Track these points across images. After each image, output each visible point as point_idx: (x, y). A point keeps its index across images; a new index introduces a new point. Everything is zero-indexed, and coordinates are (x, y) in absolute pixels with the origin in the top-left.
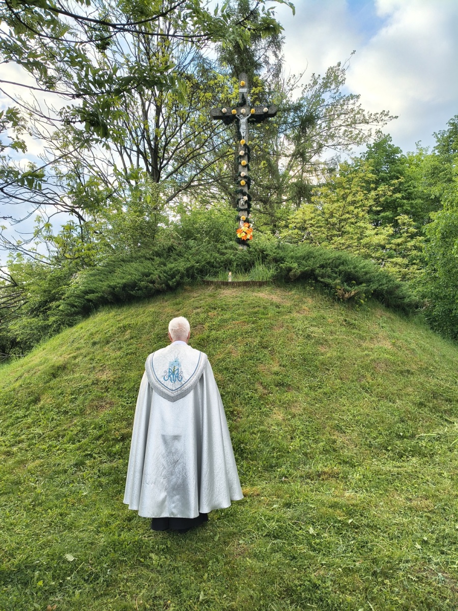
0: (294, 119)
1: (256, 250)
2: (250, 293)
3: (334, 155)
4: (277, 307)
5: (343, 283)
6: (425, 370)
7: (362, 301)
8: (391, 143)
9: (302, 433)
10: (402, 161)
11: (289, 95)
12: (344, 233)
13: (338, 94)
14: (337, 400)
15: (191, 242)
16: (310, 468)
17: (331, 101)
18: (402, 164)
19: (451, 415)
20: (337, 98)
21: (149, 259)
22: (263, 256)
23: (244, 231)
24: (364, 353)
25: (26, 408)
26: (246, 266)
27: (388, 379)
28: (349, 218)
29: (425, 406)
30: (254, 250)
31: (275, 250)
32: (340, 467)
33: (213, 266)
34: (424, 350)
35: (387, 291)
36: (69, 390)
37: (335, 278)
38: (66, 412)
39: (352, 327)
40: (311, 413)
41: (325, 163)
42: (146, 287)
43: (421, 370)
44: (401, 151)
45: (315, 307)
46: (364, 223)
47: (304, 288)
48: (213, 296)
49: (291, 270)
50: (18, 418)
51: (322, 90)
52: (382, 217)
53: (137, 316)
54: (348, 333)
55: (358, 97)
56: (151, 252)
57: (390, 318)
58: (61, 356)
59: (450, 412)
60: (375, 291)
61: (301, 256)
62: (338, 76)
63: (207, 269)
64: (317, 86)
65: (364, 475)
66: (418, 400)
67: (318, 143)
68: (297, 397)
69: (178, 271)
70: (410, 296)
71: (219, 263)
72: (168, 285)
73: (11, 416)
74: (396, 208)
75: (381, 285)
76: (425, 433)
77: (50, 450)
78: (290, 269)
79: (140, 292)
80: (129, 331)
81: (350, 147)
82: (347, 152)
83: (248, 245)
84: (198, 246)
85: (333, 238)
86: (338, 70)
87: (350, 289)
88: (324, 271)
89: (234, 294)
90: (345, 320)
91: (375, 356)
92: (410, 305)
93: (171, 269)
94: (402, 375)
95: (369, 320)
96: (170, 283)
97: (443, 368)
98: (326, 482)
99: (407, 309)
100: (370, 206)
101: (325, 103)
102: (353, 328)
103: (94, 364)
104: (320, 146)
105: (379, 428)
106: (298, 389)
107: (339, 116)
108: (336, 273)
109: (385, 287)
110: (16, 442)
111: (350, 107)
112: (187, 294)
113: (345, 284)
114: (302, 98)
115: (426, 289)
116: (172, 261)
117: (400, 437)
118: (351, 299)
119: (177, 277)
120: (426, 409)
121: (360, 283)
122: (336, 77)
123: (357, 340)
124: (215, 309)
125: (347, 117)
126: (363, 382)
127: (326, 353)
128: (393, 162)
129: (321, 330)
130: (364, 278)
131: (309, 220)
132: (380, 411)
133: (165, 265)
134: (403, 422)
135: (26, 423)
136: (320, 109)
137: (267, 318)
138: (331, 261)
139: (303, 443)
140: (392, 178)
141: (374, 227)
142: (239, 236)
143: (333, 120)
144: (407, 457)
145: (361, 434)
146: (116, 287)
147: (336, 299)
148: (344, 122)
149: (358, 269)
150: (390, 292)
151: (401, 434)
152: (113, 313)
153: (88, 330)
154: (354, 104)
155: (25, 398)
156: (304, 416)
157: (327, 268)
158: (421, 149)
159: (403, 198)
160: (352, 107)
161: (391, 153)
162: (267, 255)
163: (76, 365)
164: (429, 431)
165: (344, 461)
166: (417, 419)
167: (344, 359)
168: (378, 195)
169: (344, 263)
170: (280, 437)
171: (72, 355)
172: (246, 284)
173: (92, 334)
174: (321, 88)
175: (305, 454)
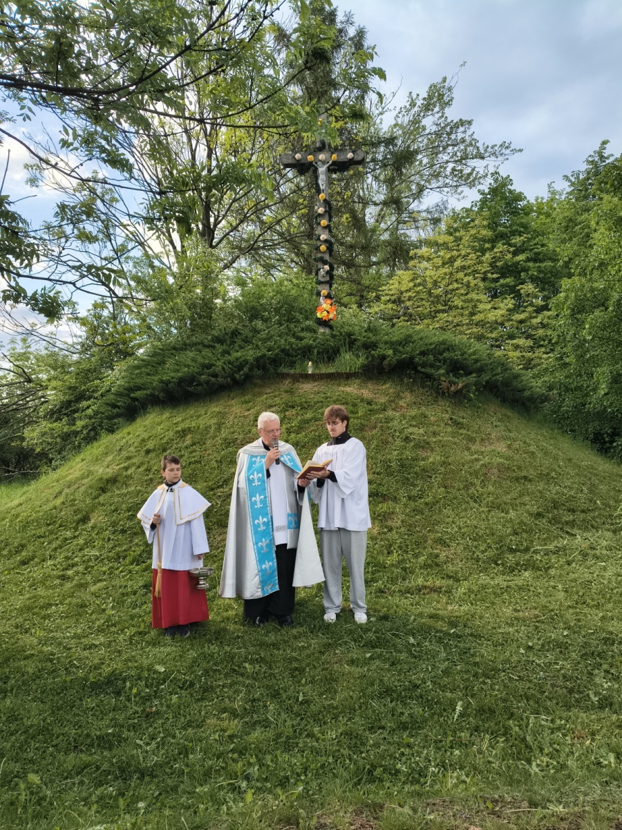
0: (386, 155)
1: (341, 334)
2: (335, 388)
3: (440, 200)
4: (369, 403)
5: (448, 374)
6: (545, 477)
7: (472, 395)
8: (512, 188)
9: (400, 548)
10: (527, 210)
11: (378, 121)
12: (451, 308)
13: (443, 119)
14: (440, 511)
15: (259, 324)
16: (410, 582)
17: (434, 128)
18: (527, 214)
19: (573, 527)
20: (442, 125)
21: (208, 347)
22: (350, 341)
23: (325, 309)
24: (473, 457)
25: (74, 528)
26: (330, 354)
27: (501, 487)
28: (457, 289)
29: (543, 517)
30: (338, 333)
31: (365, 334)
32: (444, 581)
33: (289, 355)
34: (546, 453)
35: (502, 382)
36: (124, 506)
37: (439, 368)
38: (123, 532)
39: (459, 426)
40: (410, 525)
41: (428, 211)
42: (207, 382)
43: (541, 476)
44: (525, 197)
45: (415, 403)
46: (478, 294)
47: (402, 380)
48: (290, 392)
49: (385, 359)
50: (66, 539)
51: (422, 114)
52: (502, 286)
53: (198, 417)
54: (454, 435)
55: (470, 123)
56: (210, 337)
57: (505, 415)
58: (108, 467)
59: (572, 524)
60: (487, 382)
61: (397, 341)
62: (443, 95)
63: (281, 359)
64: (416, 109)
65: (469, 589)
66: (535, 509)
67: (418, 184)
68: (394, 508)
69: (246, 362)
70: (532, 387)
71: (296, 351)
72: (234, 380)
73: (57, 538)
74: (519, 273)
75: (495, 375)
76: (541, 545)
77: (111, 573)
78: (383, 357)
79: (200, 388)
80: (189, 436)
81: (460, 189)
82: (457, 196)
83: (331, 328)
84: (268, 328)
85: (438, 315)
86: (444, 87)
87: (457, 380)
88: (425, 359)
89: (316, 389)
90: (451, 419)
91: (487, 459)
92: (532, 399)
93: (237, 359)
94: (518, 482)
95: (480, 418)
96: (237, 376)
97: (568, 474)
98: (428, 596)
99: (528, 404)
100: (485, 273)
101: (427, 132)
102: (461, 428)
103: (151, 476)
104: (421, 190)
105: (489, 541)
106: (395, 499)
107: (445, 148)
108: (440, 362)
109: (499, 378)
110: (69, 566)
111: (460, 136)
112: (257, 390)
113: (451, 375)
114: (396, 125)
115: (554, 378)
116: (237, 348)
117: (512, 551)
118: (458, 393)
119: (246, 369)
120: (544, 521)
121: (468, 373)
122: (441, 96)
123: (465, 442)
124: (293, 407)
125: (456, 149)
126: (472, 490)
127: (427, 458)
128: (515, 212)
129: (422, 431)
130: (474, 366)
131: (407, 291)
132: (491, 522)
133: (229, 354)
134: (517, 534)
135: (78, 545)
136: (420, 140)
137: (358, 418)
138: (433, 346)
139: (401, 557)
140: (513, 233)
141: (490, 299)
142: (319, 315)
143: (437, 154)
144: (520, 571)
145: (467, 548)
146: (170, 382)
147: (440, 393)
148: (452, 157)
149: (467, 356)
150: (507, 384)
151: (514, 547)
152: (167, 415)
153: (138, 436)
154: (465, 132)
155: (70, 517)
156: (403, 529)
157: (428, 355)
158: (554, 193)
159: (528, 260)
160: (463, 135)
161: (513, 200)
162: (355, 340)
163: (129, 477)
164: (546, 544)
165: (447, 576)
166: (533, 530)
167: (450, 464)
168: (494, 257)
169: (450, 348)
170: (375, 552)
171: (122, 466)
172: (330, 377)
173: (143, 440)
174: (421, 111)
175: (404, 569)
